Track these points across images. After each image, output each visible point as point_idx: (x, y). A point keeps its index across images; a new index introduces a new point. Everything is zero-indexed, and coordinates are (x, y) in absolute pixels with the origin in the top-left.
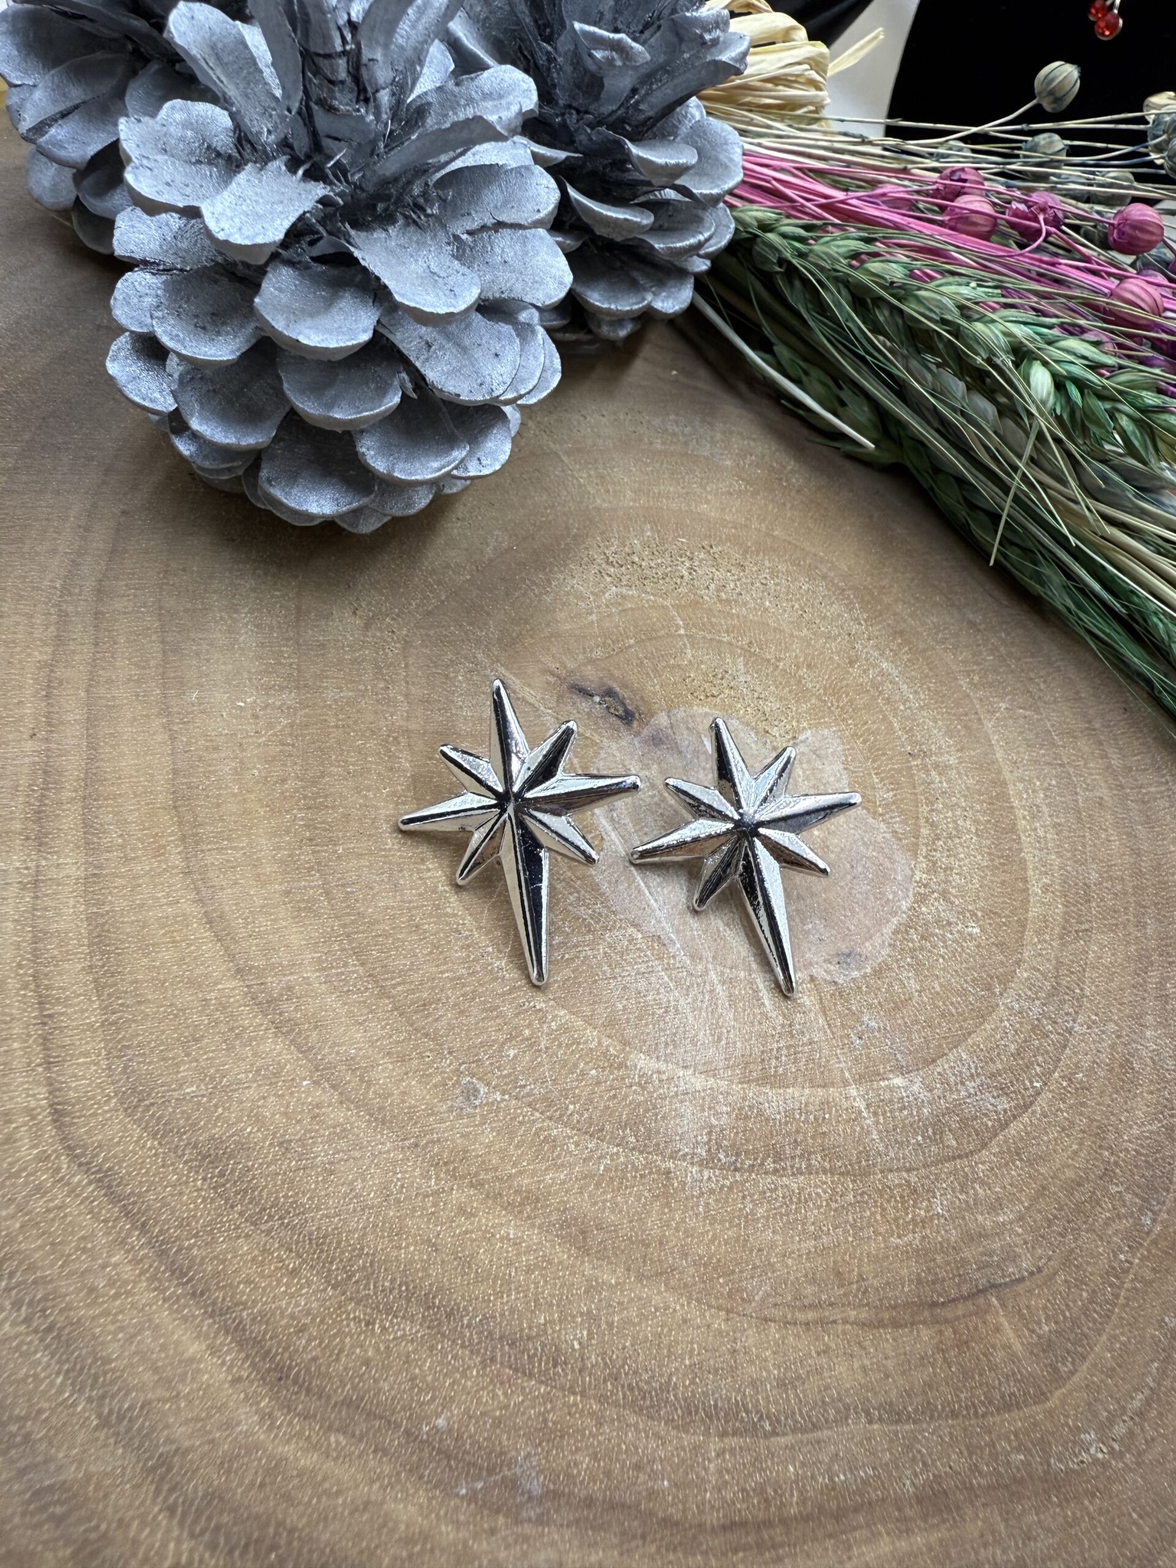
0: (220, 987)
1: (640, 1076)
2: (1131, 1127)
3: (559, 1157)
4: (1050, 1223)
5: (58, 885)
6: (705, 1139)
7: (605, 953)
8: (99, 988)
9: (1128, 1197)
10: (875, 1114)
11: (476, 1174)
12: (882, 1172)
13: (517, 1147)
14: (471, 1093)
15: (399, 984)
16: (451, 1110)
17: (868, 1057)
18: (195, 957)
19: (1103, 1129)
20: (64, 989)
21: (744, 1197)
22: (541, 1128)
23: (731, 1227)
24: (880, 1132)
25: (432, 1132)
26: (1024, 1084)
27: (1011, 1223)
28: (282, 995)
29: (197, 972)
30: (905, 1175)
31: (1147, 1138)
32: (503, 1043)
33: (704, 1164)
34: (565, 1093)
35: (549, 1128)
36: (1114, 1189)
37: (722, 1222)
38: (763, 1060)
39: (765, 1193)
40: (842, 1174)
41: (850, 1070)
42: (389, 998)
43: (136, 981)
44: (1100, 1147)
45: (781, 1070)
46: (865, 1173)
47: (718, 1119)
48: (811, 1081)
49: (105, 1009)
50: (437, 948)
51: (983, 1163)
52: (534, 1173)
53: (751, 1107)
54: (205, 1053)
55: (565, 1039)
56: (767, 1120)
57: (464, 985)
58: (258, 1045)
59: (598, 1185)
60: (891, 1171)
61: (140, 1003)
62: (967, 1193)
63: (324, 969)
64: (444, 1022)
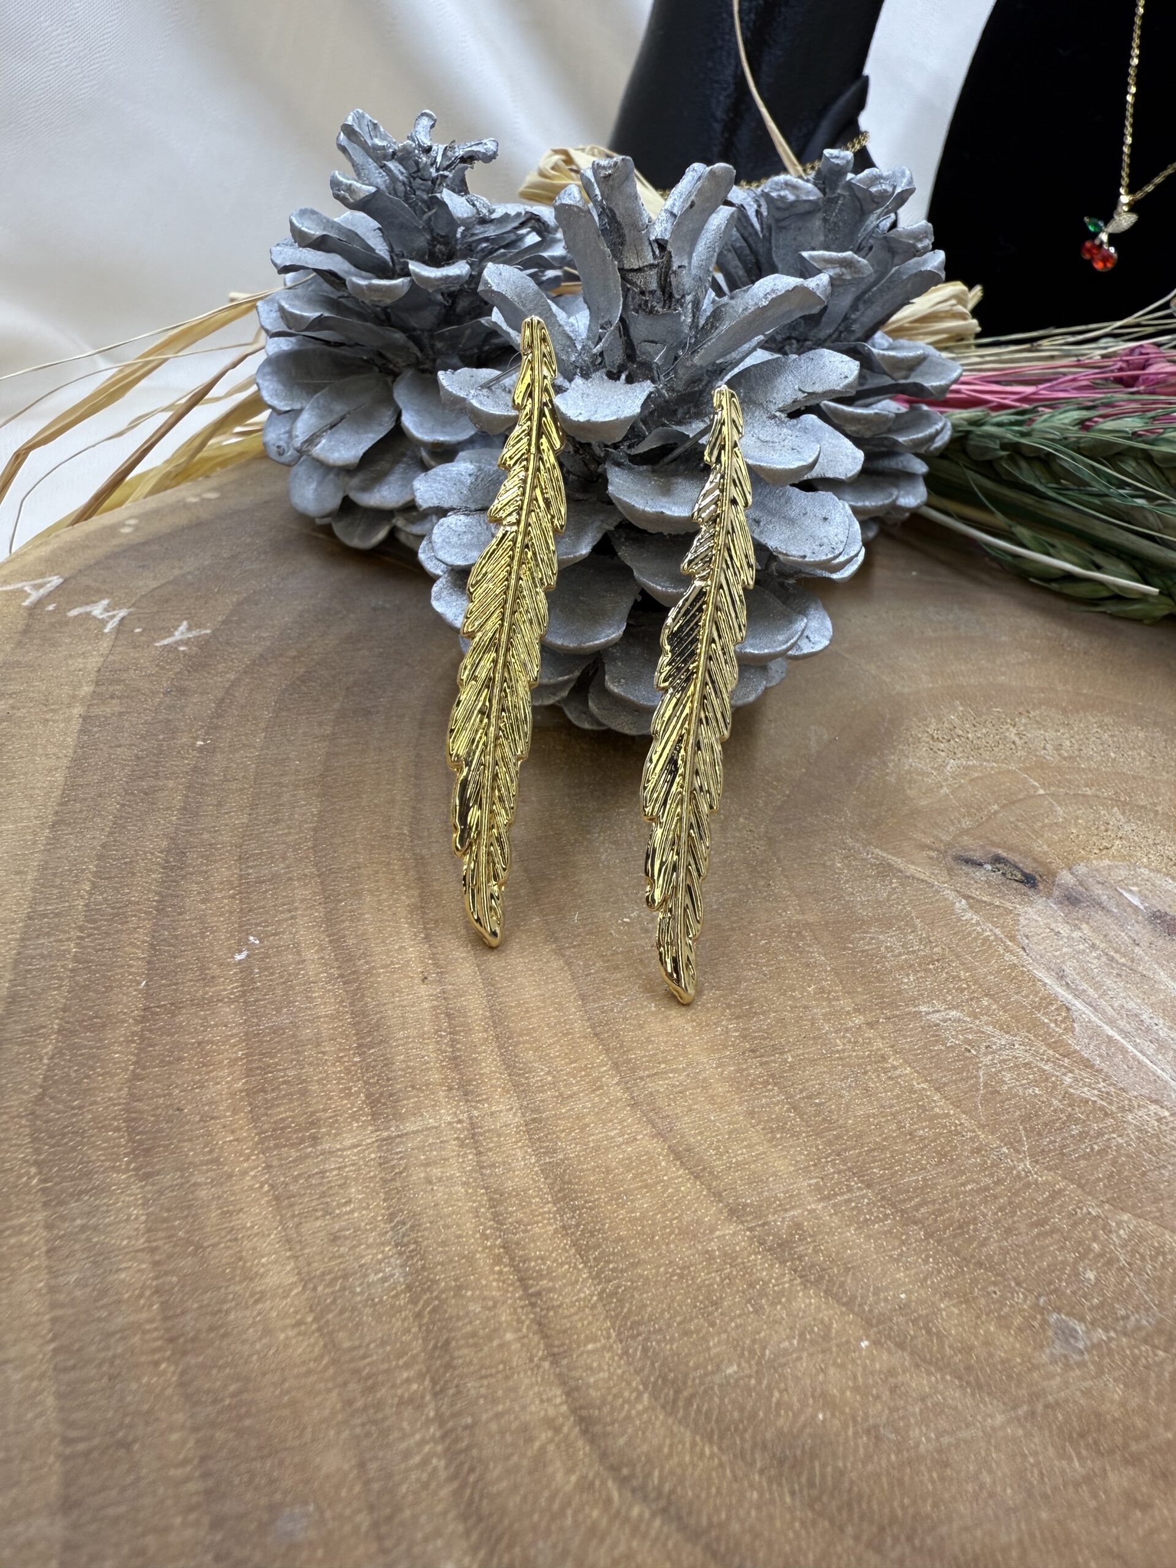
0: (718, 1233)
5: (499, 1136)
7: (1138, 1138)
8: (582, 1251)
14: (1067, 1334)
15: (920, 1205)
16: (1053, 1360)
18: (678, 1202)
20: (543, 1258)
25: (1044, 1393)
28: (793, 1235)
29: (686, 1219)
32: (1075, 1264)
42: (915, 1223)
43: (620, 1239)
50: (945, 1156)
54: (732, 1320)
55: (1145, 1251)
58: (789, 1301)
61: (634, 1265)
63: (828, 1197)
64: (993, 1247)
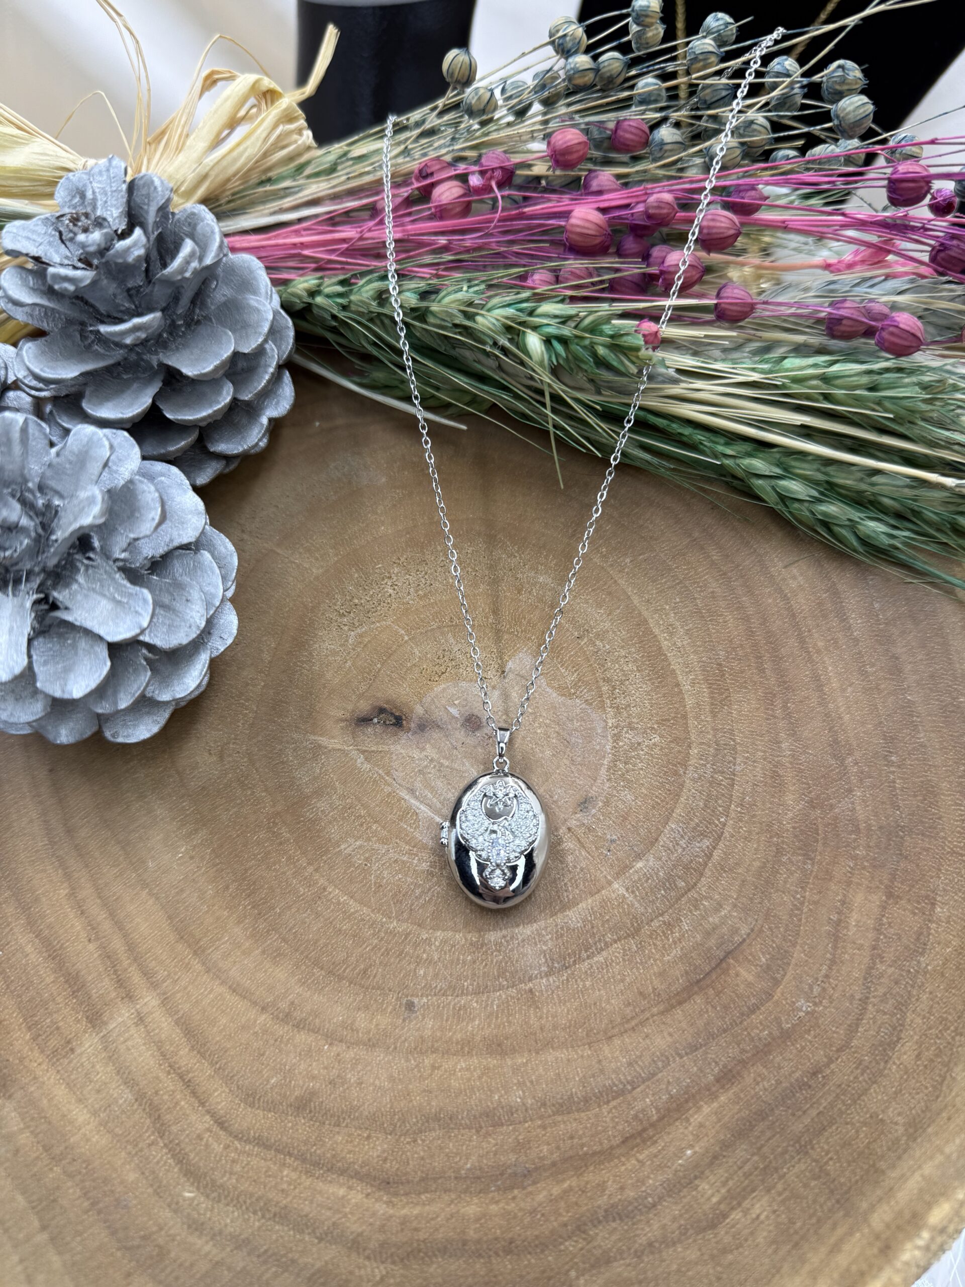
0: (258, 1022)
1: (496, 945)
2: (786, 814)
3: (470, 1014)
4: (751, 899)
5: (152, 1014)
6: (543, 960)
8: (202, 1055)
9: (794, 859)
10: (633, 892)
11: (433, 1046)
12: (647, 924)
13: (447, 1020)
14: (410, 1006)
15: (346, 969)
16: (404, 1020)
17: (617, 859)
18: (238, 1014)
19: (770, 825)
20: (187, 1065)
21: (576, 981)
22: (455, 1004)
23: (575, 1000)
24: (639, 901)
25: (400, 1037)
26: (714, 823)
27: (729, 912)
28: (291, 1009)
30: (661, 918)
31: (797, 816)
32: (415, 969)
33: (548, 975)
34: (459, 978)
35: (459, 1002)
36: (784, 859)
37: (569, 1001)
38: (559, 897)
39: (586, 972)
40: (625, 938)
41: (610, 873)
42: (344, 979)
43: (217, 1042)
44: (771, 837)
45: (571, 897)
46: (637, 931)
47: (547, 945)
48: (590, 893)
49: (212, 1064)
51: (704, 885)
52: (461, 1029)
53: (562, 928)
54: (270, 1059)
55: (447, 948)
56: (574, 930)
57: (380, 949)
58: (293, 1041)
59: (497, 1018)
60: (652, 921)
61: (226, 1051)
62: (699, 909)
63: (304, 983)
